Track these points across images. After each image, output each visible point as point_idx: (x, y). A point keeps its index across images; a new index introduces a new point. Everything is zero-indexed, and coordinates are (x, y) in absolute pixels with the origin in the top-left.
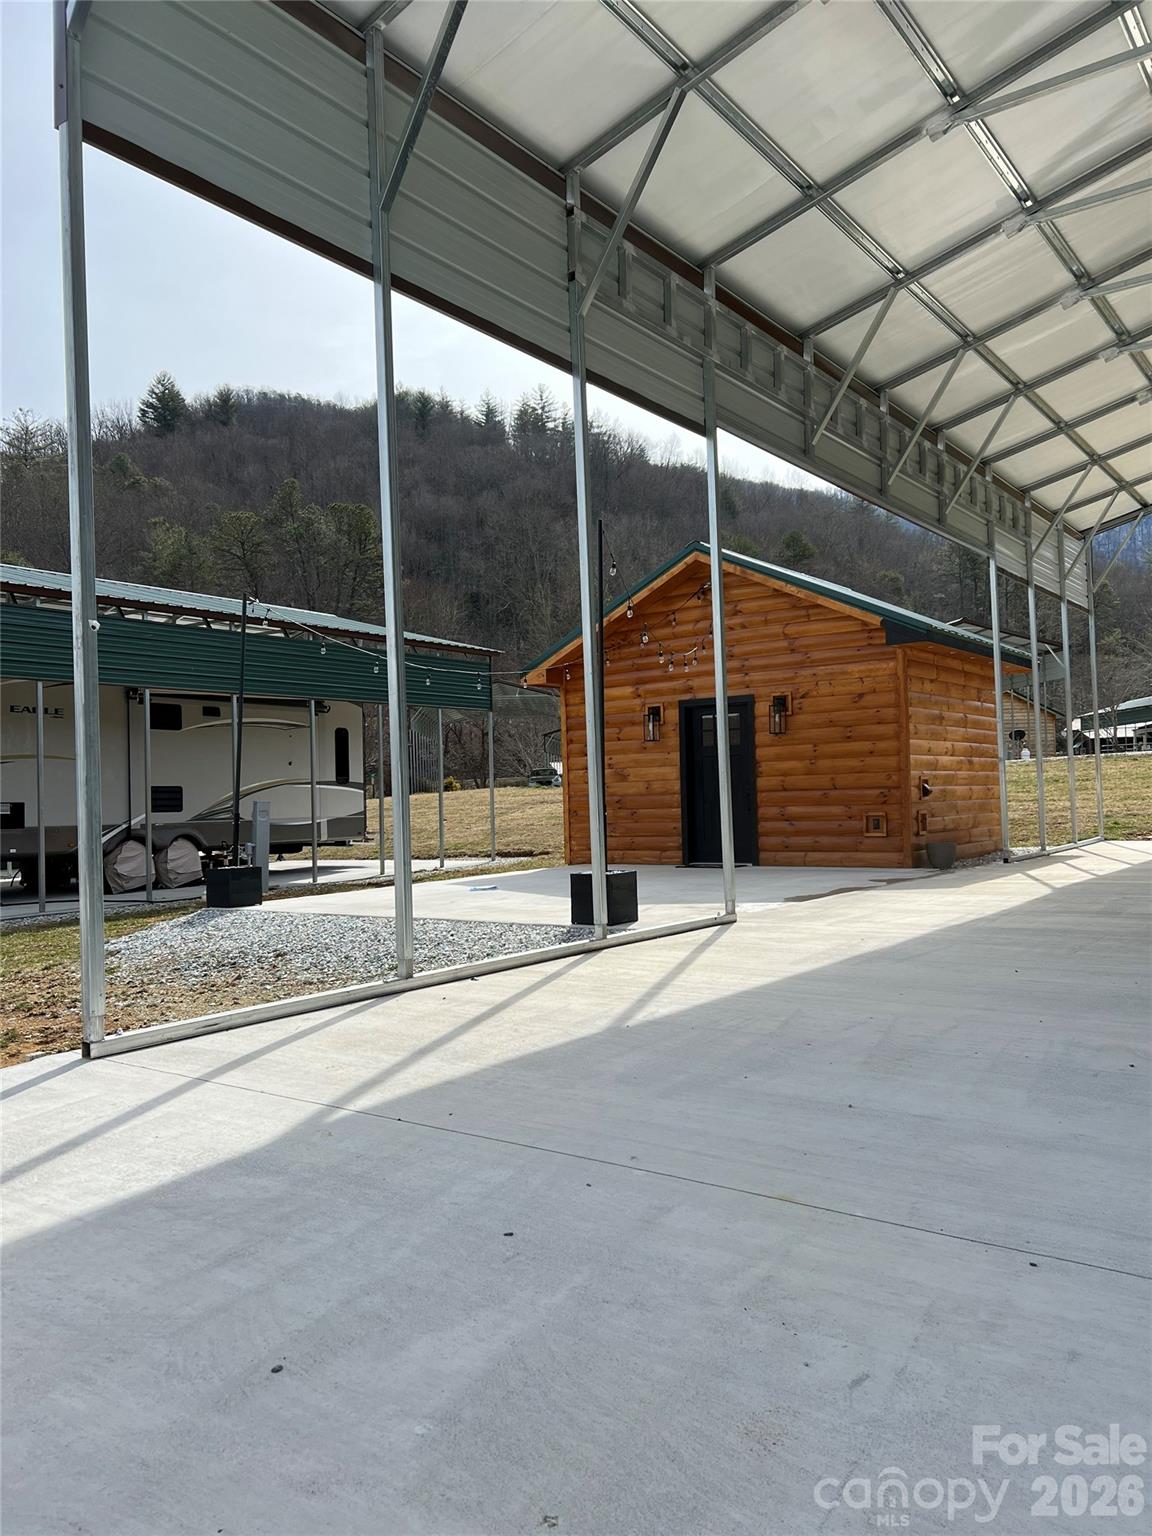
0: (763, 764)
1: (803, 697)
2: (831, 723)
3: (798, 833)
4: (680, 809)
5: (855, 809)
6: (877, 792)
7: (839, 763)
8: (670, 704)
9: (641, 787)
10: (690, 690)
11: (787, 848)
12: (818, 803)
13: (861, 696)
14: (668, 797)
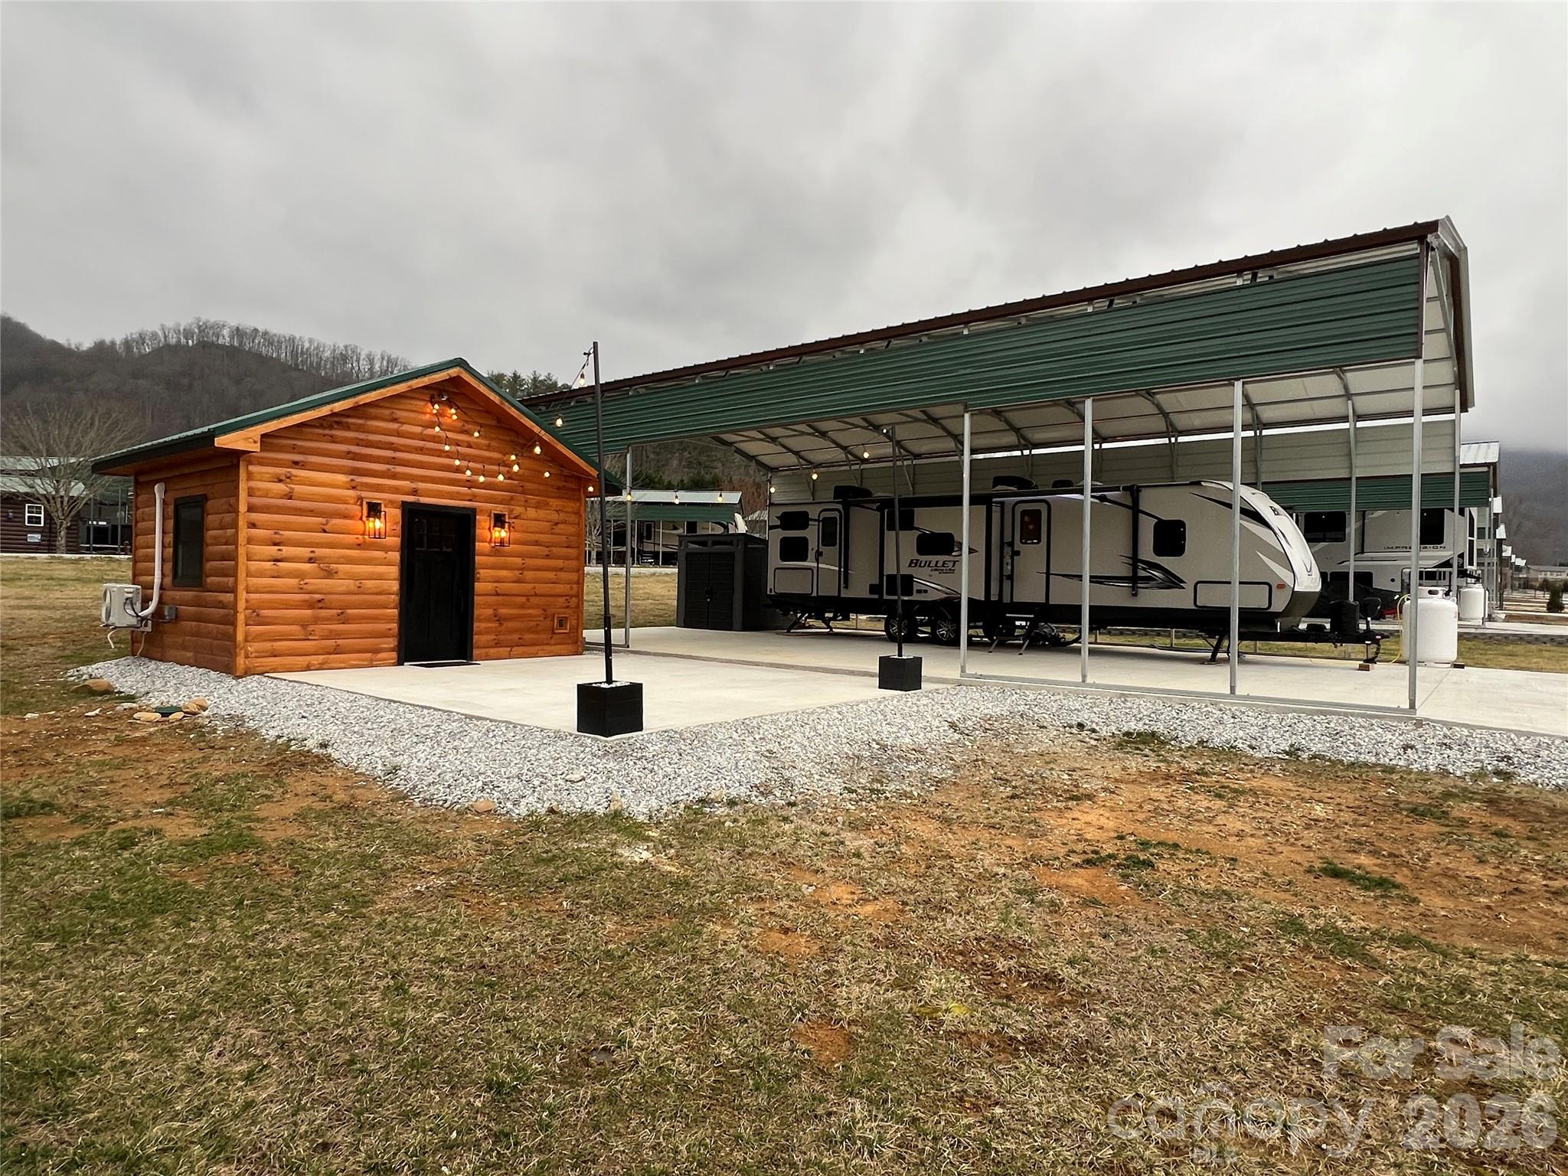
0: (480, 571)
1: (517, 518)
2: (537, 543)
3: (506, 632)
4: (396, 612)
5: (549, 612)
6: (564, 599)
7: (540, 574)
8: (392, 503)
9: (351, 584)
10: (415, 492)
11: (497, 644)
12: (522, 607)
13: (556, 523)
14: (383, 597)
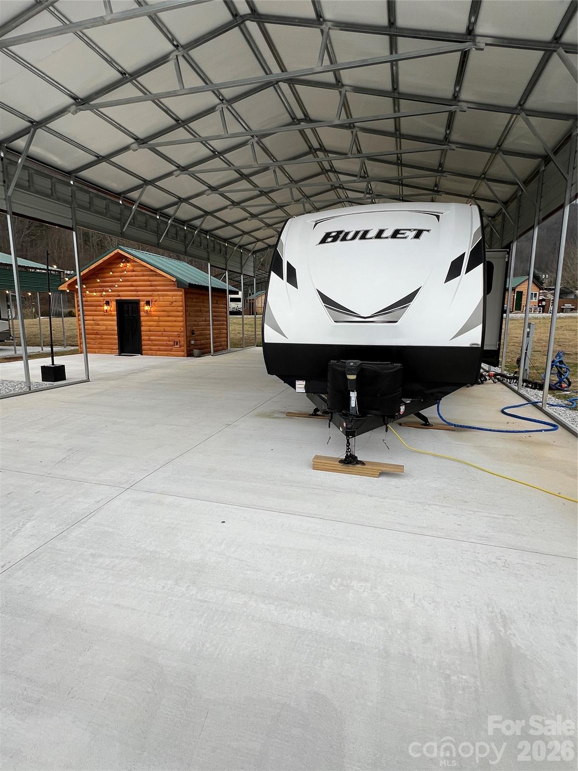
0: (143, 323)
1: (155, 301)
2: (164, 311)
3: (154, 345)
4: (117, 336)
5: (171, 338)
6: (177, 333)
7: (166, 323)
8: (113, 300)
9: (104, 327)
10: (119, 296)
11: (151, 350)
12: (159, 336)
13: (172, 302)
14: (112, 332)
